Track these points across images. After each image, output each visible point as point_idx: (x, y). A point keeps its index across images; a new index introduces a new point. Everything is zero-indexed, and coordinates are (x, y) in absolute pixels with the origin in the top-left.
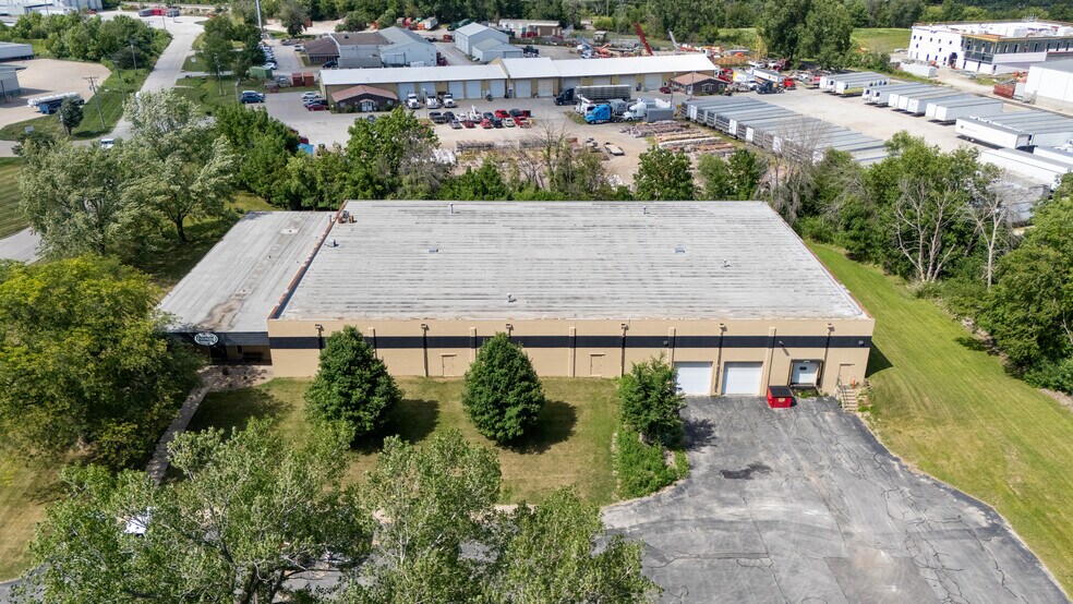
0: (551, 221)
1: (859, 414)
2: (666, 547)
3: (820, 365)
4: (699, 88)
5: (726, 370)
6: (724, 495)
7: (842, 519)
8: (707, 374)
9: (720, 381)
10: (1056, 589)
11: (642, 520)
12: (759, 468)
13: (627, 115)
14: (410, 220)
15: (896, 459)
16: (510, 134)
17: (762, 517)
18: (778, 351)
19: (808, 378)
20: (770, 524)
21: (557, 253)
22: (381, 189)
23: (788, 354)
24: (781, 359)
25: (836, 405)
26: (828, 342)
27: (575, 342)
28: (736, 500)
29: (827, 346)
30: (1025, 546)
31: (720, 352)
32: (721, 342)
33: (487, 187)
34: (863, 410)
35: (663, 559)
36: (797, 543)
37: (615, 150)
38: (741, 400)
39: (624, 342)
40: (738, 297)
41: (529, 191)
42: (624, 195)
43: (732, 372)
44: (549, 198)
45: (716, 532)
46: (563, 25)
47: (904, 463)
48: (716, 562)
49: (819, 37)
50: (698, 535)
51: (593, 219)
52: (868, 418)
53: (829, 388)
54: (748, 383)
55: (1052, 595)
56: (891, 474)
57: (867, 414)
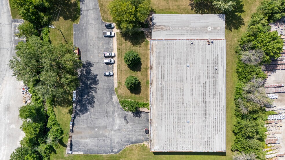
1: (143, 144)
2: (109, 105)
6: (120, 115)
7: (115, 131)
10: (100, 154)
11: (114, 102)
12: (127, 122)
15: (129, 145)
17: (115, 119)
20: (114, 120)
28: (119, 116)
30: (109, 154)
34: (143, 145)
35: (106, 104)
36: (110, 123)
45: (112, 112)
47: (128, 146)
48: (106, 111)
50: (111, 109)
52: (141, 144)
55: (100, 152)
56: (126, 142)
57: (142, 145)
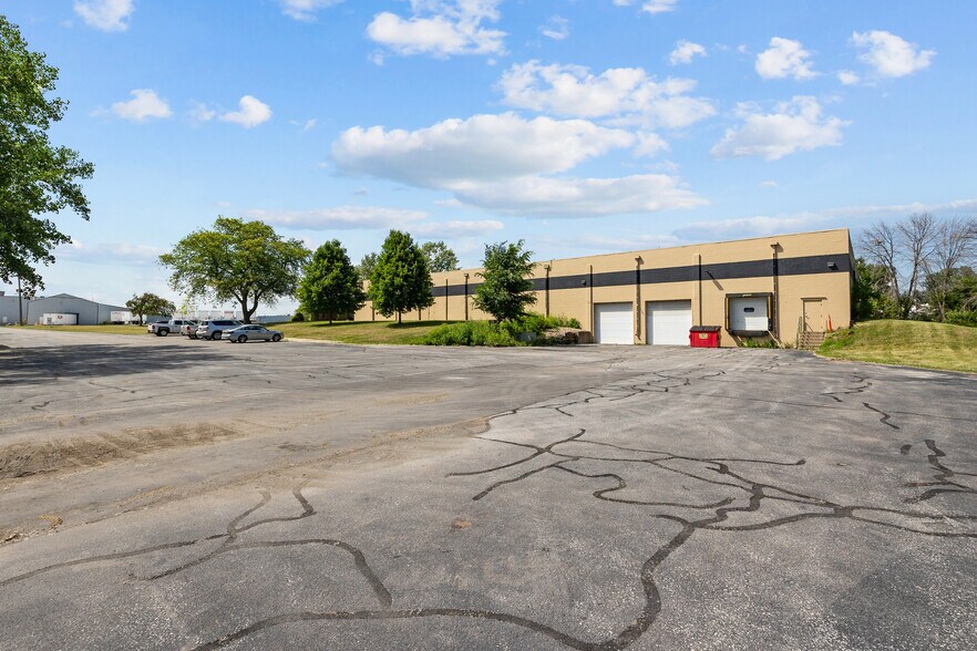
3: (771, 302)
5: (648, 314)
18: (708, 284)
23: (720, 288)
26: (775, 268)
29: (776, 273)
31: (639, 289)
32: (638, 277)
43: (655, 314)
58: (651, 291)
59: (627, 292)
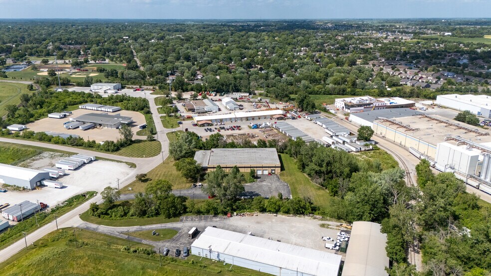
0: (242, 152)
3: (275, 170)
4: (278, 119)
8: (261, 171)
9: (263, 172)
12: (265, 181)
13: (261, 127)
14: (221, 152)
16: (236, 132)
19: (273, 172)
21: (243, 156)
22: (216, 146)
24: (270, 169)
25: (277, 175)
26: (275, 167)
27: (245, 167)
32: (262, 167)
33: (233, 145)
37: (257, 136)
38: (265, 175)
39: (250, 167)
40: (266, 162)
41: (240, 146)
42: (255, 147)
43: (264, 171)
44: (243, 148)
46: (250, 94)
49: (307, 105)
51: (249, 151)
52: (280, 177)
53: (276, 173)
54: (266, 172)
58: (264, 169)
59: (261, 169)
